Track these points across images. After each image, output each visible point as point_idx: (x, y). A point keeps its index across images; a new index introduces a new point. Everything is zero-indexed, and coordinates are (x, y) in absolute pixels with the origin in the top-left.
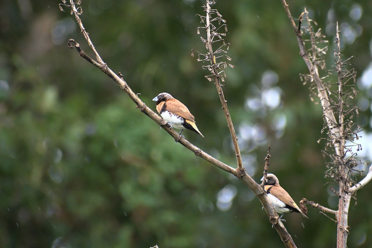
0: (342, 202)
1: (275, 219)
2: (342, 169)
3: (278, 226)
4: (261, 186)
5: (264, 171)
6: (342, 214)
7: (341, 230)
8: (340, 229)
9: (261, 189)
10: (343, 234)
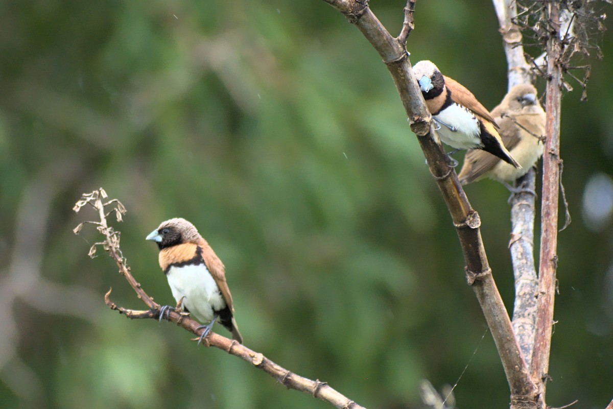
0: (554, 92)
1: (424, 123)
2: (555, 12)
3: (430, 141)
4: (399, 40)
5: (408, 4)
6: (556, 120)
7: (554, 159)
8: (550, 155)
9: (398, 47)
10: (558, 169)
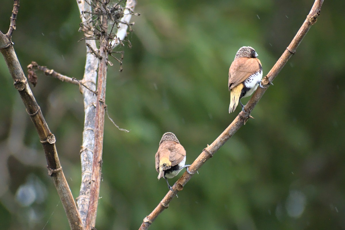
0: (103, 66)
1: (22, 83)
2: (105, 21)
3: (25, 93)
4: (7, 36)
5: (12, 15)
6: (104, 82)
7: (102, 105)
8: (100, 102)
9: (6, 40)
10: (104, 110)
